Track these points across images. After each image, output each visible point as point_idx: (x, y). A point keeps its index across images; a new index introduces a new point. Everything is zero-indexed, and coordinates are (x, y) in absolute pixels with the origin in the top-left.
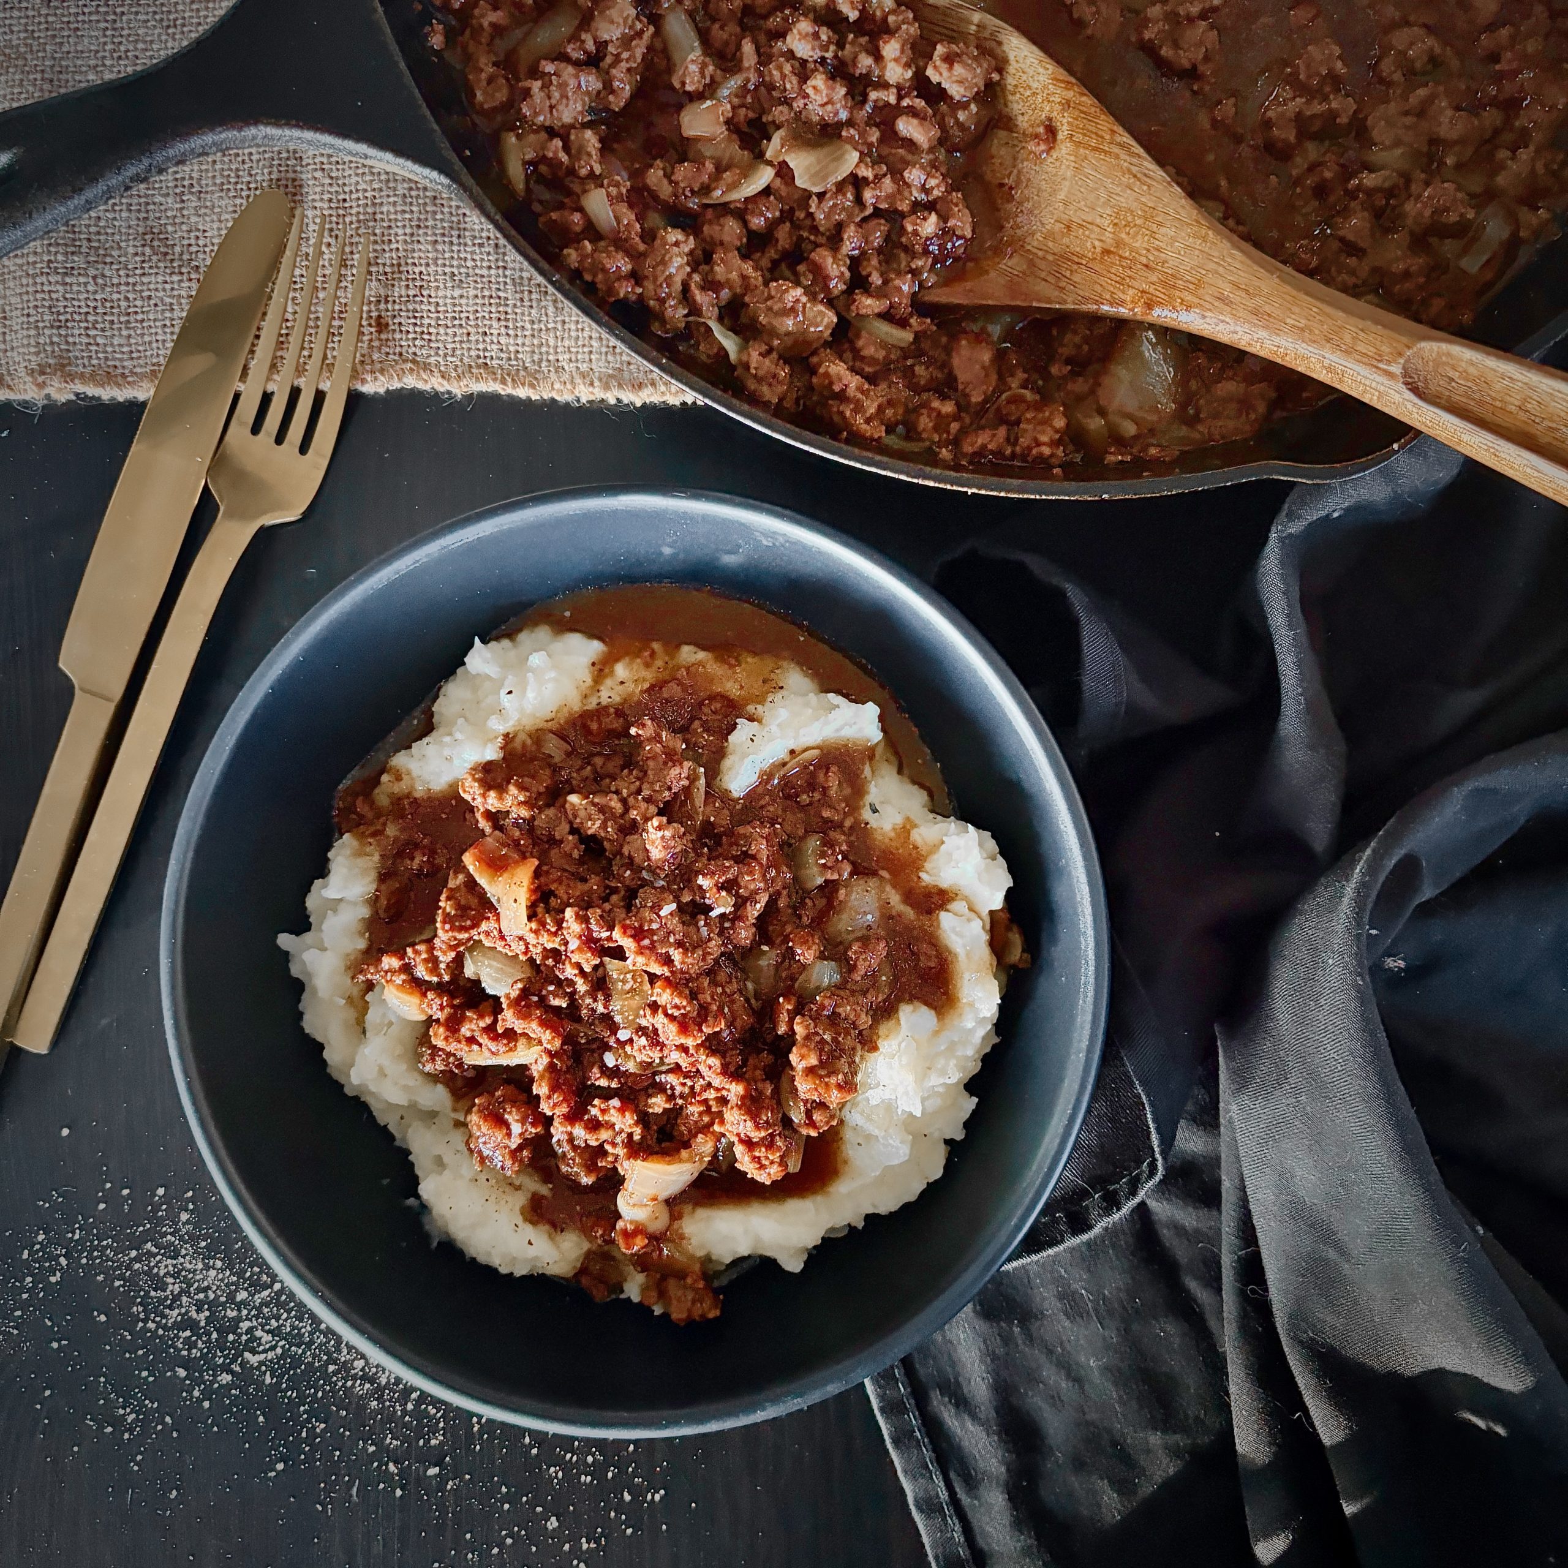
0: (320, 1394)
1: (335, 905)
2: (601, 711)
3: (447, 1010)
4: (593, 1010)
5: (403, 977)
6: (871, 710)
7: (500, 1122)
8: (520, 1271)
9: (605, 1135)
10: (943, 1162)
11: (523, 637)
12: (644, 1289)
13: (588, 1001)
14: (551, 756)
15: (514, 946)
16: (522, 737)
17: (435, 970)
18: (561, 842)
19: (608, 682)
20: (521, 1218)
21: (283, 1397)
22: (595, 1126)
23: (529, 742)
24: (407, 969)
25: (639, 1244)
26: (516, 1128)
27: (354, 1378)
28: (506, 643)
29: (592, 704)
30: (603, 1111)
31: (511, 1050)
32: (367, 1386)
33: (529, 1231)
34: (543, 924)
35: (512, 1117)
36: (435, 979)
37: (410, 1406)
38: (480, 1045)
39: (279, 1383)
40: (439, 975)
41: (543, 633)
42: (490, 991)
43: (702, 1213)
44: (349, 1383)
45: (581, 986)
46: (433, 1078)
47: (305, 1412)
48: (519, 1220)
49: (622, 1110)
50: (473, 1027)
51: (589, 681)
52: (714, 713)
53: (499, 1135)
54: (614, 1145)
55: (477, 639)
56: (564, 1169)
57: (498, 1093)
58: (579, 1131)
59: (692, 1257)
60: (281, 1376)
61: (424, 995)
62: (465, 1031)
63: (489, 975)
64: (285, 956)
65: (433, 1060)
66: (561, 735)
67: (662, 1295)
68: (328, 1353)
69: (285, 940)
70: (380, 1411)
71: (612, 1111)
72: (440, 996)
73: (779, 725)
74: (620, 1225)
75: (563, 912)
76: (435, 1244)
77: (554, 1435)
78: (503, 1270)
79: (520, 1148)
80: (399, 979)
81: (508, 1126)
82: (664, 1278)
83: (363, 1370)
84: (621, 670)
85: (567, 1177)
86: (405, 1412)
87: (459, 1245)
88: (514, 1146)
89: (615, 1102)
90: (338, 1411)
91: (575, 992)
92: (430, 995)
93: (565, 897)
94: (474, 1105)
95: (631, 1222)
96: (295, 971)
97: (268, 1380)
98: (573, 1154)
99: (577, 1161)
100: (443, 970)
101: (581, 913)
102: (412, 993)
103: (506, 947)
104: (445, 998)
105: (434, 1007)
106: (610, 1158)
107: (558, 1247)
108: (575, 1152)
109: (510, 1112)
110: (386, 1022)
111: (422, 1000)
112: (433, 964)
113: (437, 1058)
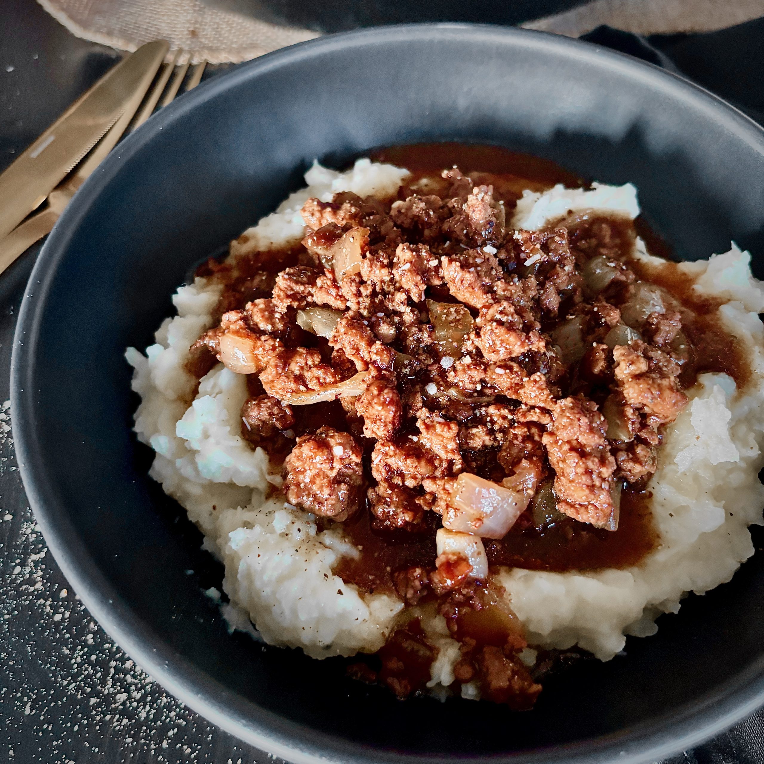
0: (76, 728)
3: (279, 350)
4: (419, 341)
7: (323, 447)
12: (456, 667)
13: (414, 331)
17: (270, 319)
21: (37, 731)
24: (245, 319)
26: (338, 451)
27: (114, 712)
31: (335, 382)
32: (125, 721)
33: (340, 584)
35: (336, 439)
36: (269, 328)
37: (165, 745)
39: (38, 715)
40: (274, 324)
42: (321, 334)
44: (108, 717)
45: (409, 317)
47: (58, 747)
50: (302, 363)
54: (434, 478)
60: (41, 709)
61: (259, 339)
62: (295, 368)
63: (320, 322)
64: (130, 371)
68: (93, 686)
69: (132, 354)
70: (134, 750)
72: (273, 339)
74: (440, 560)
76: (231, 632)
81: (329, 448)
82: (481, 646)
83: (124, 704)
86: (159, 751)
88: (333, 475)
90: (91, 747)
91: (402, 323)
95: (454, 554)
96: (136, 385)
97: (27, 711)
98: (390, 492)
99: (394, 499)
100: (277, 320)
101: (411, 246)
102: (248, 336)
103: (338, 297)
104: (278, 340)
105: (267, 347)
106: (428, 497)
107: (368, 606)
108: (392, 490)
109: (332, 437)
110: (217, 390)
111: (255, 343)
112: (269, 313)
113: (262, 405)
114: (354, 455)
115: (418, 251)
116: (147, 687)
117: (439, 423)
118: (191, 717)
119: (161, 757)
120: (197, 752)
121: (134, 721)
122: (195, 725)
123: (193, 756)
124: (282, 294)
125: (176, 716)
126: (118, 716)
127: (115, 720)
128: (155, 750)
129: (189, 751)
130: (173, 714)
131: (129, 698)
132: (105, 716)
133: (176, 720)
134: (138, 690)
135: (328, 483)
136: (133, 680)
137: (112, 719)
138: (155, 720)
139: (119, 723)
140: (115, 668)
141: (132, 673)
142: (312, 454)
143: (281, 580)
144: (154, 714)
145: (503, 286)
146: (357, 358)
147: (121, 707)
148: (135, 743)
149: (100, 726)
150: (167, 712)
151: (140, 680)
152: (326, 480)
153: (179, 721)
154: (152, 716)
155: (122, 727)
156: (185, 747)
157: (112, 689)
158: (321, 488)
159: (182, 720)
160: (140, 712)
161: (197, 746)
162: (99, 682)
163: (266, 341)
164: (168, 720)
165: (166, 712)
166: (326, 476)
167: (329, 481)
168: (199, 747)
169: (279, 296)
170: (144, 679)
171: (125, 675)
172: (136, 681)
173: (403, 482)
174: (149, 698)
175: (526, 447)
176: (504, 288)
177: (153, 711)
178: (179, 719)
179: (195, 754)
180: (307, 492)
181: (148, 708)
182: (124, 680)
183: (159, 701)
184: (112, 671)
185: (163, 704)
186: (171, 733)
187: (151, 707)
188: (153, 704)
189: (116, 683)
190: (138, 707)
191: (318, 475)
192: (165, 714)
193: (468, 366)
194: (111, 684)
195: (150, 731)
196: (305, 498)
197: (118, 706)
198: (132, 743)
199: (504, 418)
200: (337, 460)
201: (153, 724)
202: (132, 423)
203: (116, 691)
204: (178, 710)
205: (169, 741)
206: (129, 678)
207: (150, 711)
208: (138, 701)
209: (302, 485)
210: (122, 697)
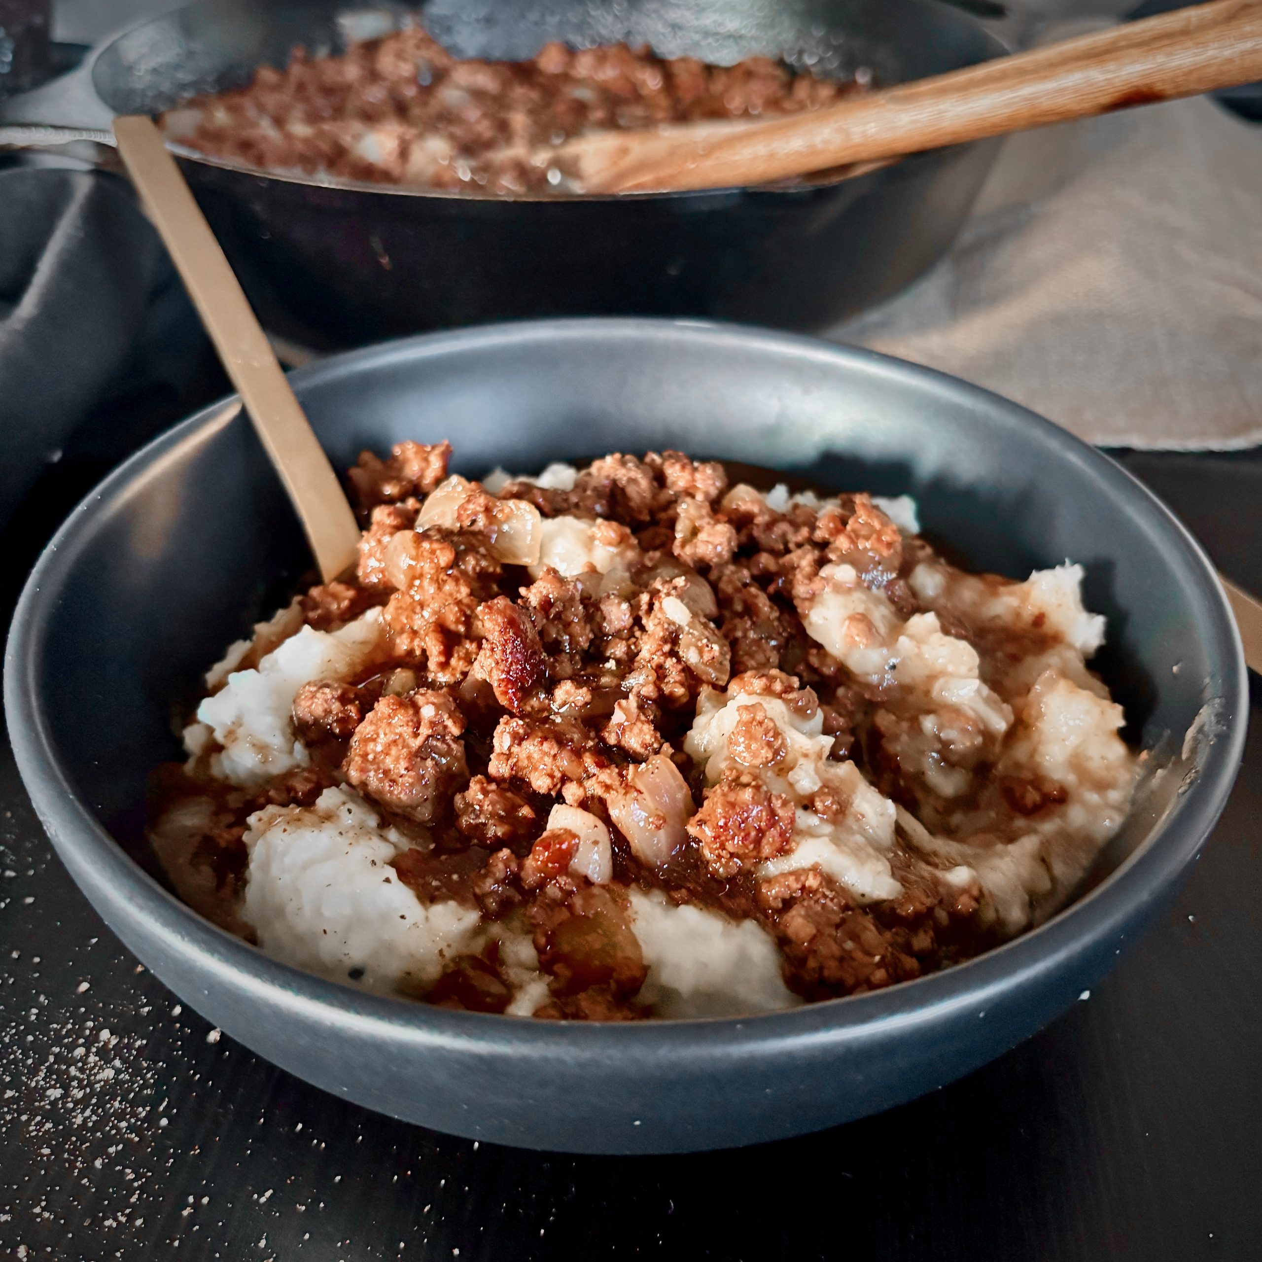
26: (428, 712)
114: (451, 720)
116: (96, 1086)
118: (150, 1133)
119: (86, 1180)
120: (144, 1180)
121: (61, 1127)
122: (153, 1144)
123: (136, 1184)
125: (127, 1128)
126: (39, 1118)
127: (33, 1123)
128: (80, 1170)
129: (132, 1176)
130: (124, 1124)
131: (64, 1096)
132: (20, 1115)
133: (125, 1133)
134: (81, 1087)
135: (407, 755)
136: (78, 1074)
137: (29, 1121)
138: (93, 1130)
139: (38, 1127)
140: (56, 1056)
141: (80, 1064)
142: (391, 711)
143: (309, 864)
144: (94, 1122)
147: (48, 1107)
148: (53, 1157)
149: (7, 1128)
150: (116, 1121)
151: (89, 1076)
152: (405, 750)
153: (129, 1136)
154: (90, 1124)
155: (41, 1134)
156: (128, 1171)
157: (42, 1083)
158: (397, 760)
159: (134, 1135)
160: (75, 1117)
161: (147, 1172)
162: (26, 1071)
164: (114, 1132)
165: (113, 1122)
166: (405, 745)
167: (410, 752)
168: (149, 1174)
170: (95, 1075)
171: (69, 1066)
172: (82, 1076)
174: (94, 1101)
177: (94, 1118)
178: (131, 1133)
179: (140, 1182)
180: (375, 767)
181: (88, 1113)
182: (67, 1072)
183: (108, 1106)
184: (52, 1059)
185: (112, 1111)
186: (112, 1150)
187: (94, 1112)
188: (98, 1109)
189: (52, 1074)
190: (73, 1110)
191: (395, 742)
192: (111, 1124)
194: (43, 1075)
195: (81, 1145)
196: (372, 774)
197: (44, 1106)
198: (48, 1156)
200: (425, 724)
201: (89, 1134)
203: (48, 1085)
204: (133, 1120)
205: (106, 1161)
206: (73, 1071)
207: (90, 1117)
208: (76, 1102)
209: (371, 757)
210: (55, 1093)
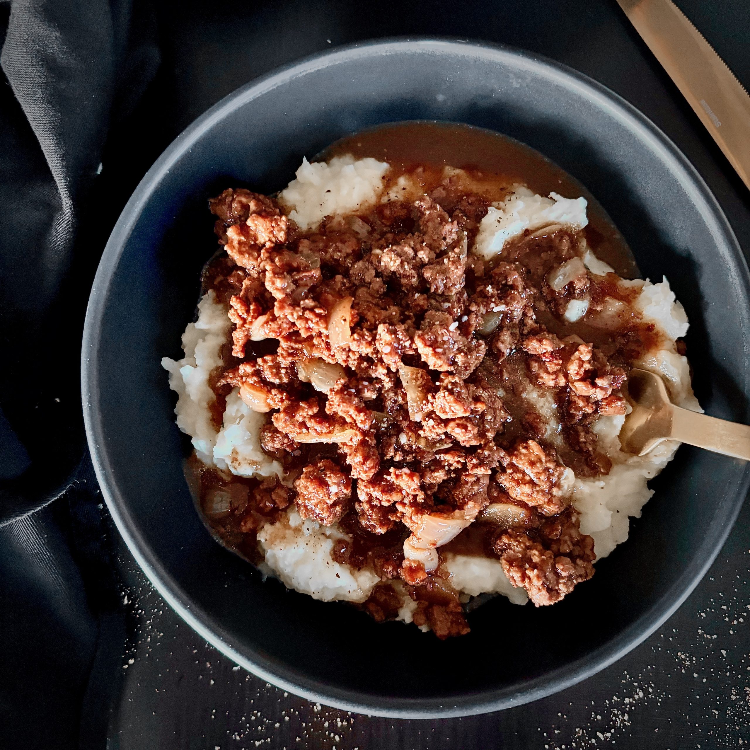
1: (204, 334)
2: (391, 204)
3: (286, 402)
4: (395, 402)
5: (255, 378)
6: (582, 203)
7: (323, 484)
8: (328, 597)
9: (395, 497)
10: (628, 530)
11: (335, 161)
12: (414, 614)
13: (392, 394)
14: (357, 233)
15: (337, 356)
16: (337, 219)
17: (277, 375)
18: (370, 283)
19: (395, 189)
20: (330, 558)
22: (390, 488)
23: (343, 222)
24: (258, 373)
25: (420, 577)
26: (334, 489)
28: (323, 164)
29: (384, 200)
30: (397, 476)
31: (330, 432)
33: (337, 568)
34: (362, 336)
35: (332, 479)
36: (277, 381)
38: (307, 429)
40: (280, 378)
41: (348, 158)
42: (318, 389)
43: (461, 559)
45: (388, 384)
46: (270, 455)
48: (330, 559)
49: (411, 476)
50: (305, 414)
51: (381, 186)
52: (470, 204)
53: (321, 494)
54: (404, 505)
55: (305, 159)
56: (363, 522)
57: (320, 465)
58: (376, 493)
59: (453, 590)
61: (269, 392)
62: (299, 418)
63: (317, 378)
64: (166, 374)
65: (273, 440)
66: (364, 219)
67: (429, 619)
69: (167, 363)
71: (404, 477)
72: (281, 393)
73: (518, 212)
74: (405, 564)
75: (376, 329)
76: (265, 579)
77: (372, 717)
78: (315, 597)
79: (335, 504)
80: (252, 380)
81: (327, 485)
82: (431, 605)
84: (402, 181)
85: (364, 529)
87: (282, 579)
88: (330, 502)
89: (406, 470)
91: (382, 388)
92: (274, 392)
93: (373, 320)
94: (302, 472)
95: (415, 562)
96: (173, 385)
98: (371, 512)
99: (374, 517)
100: (283, 375)
101: (390, 327)
102: (261, 390)
103: (330, 357)
104: (285, 394)
105: (277, 400)
106: (399, 515)
107: (357, 580)
108: (372, 510)
109: (330, 477)
110: (239, 414)
111: (267, 396)
112: (276, 370)
113: (275, 439)
114: (345, 489)
115: (395, 332)
117: (406, 474)
124: (285, 354)
143: (297, 564)
145: (463, 359)
146: (346, 415)
152: (325, 505)
163: (275, 395)
166: (325, 503)
167: (328, 506)
169: (282, 354)
173: (380, 503)
175: (473, 489)
176: (464, 362)
191: (320, 502)
193: (433, 426)
199: (458, 462)
200: (333, 493)
202: (174, 417)
